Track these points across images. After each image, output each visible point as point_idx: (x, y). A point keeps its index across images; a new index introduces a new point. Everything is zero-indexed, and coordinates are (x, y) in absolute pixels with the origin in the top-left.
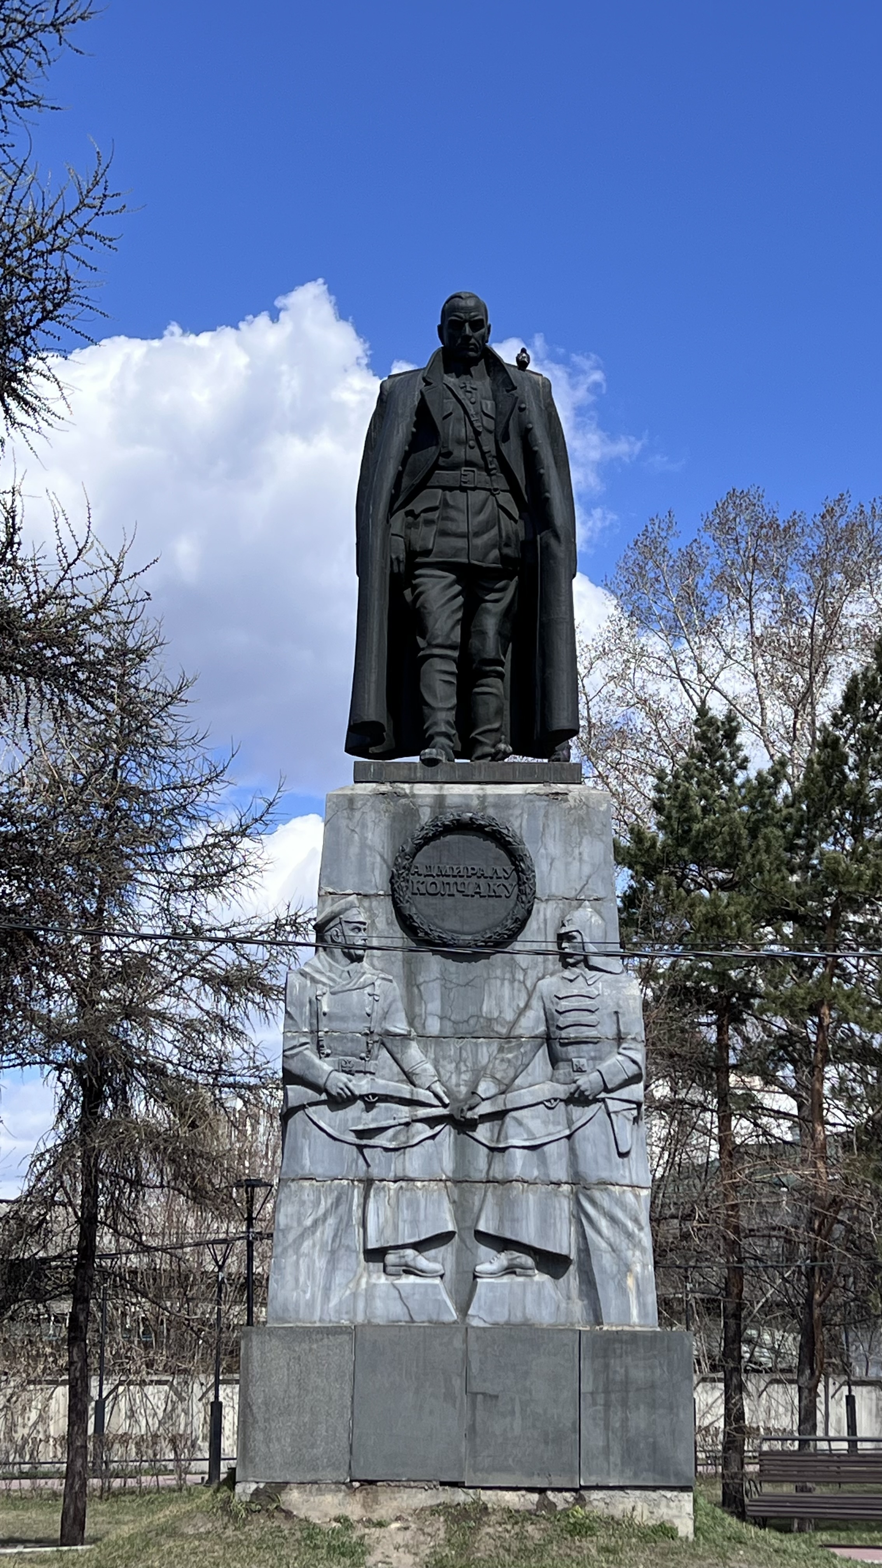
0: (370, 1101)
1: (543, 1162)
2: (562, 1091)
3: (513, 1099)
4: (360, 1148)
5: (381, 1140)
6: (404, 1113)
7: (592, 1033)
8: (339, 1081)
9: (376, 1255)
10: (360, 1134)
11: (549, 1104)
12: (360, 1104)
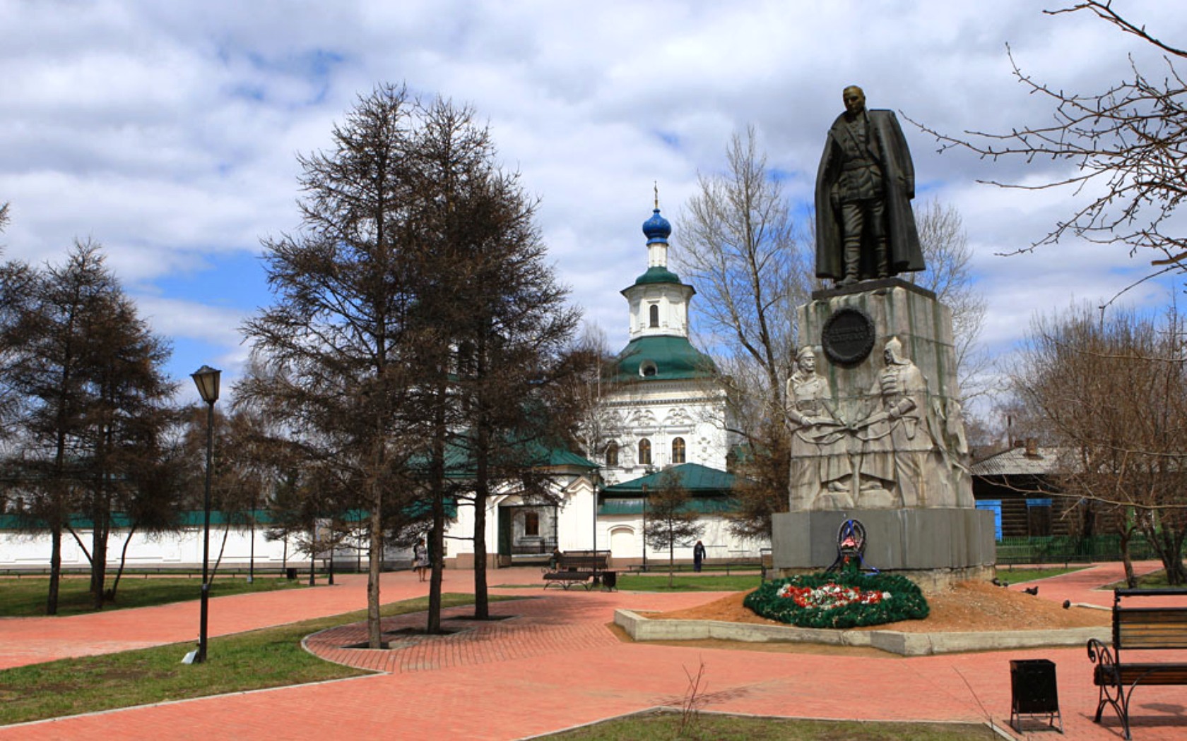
0: (820, 426)
1: (883, 444)
2: (886, 415)
3: (869, 421)
4: (817, 444)
5: (824, 441)
6: (831, 430)
7: (895, 390)
8: (806, 420)
9: (824, 485)
10: (815, 439)
11: (882, 421)
12: (814, 428)
